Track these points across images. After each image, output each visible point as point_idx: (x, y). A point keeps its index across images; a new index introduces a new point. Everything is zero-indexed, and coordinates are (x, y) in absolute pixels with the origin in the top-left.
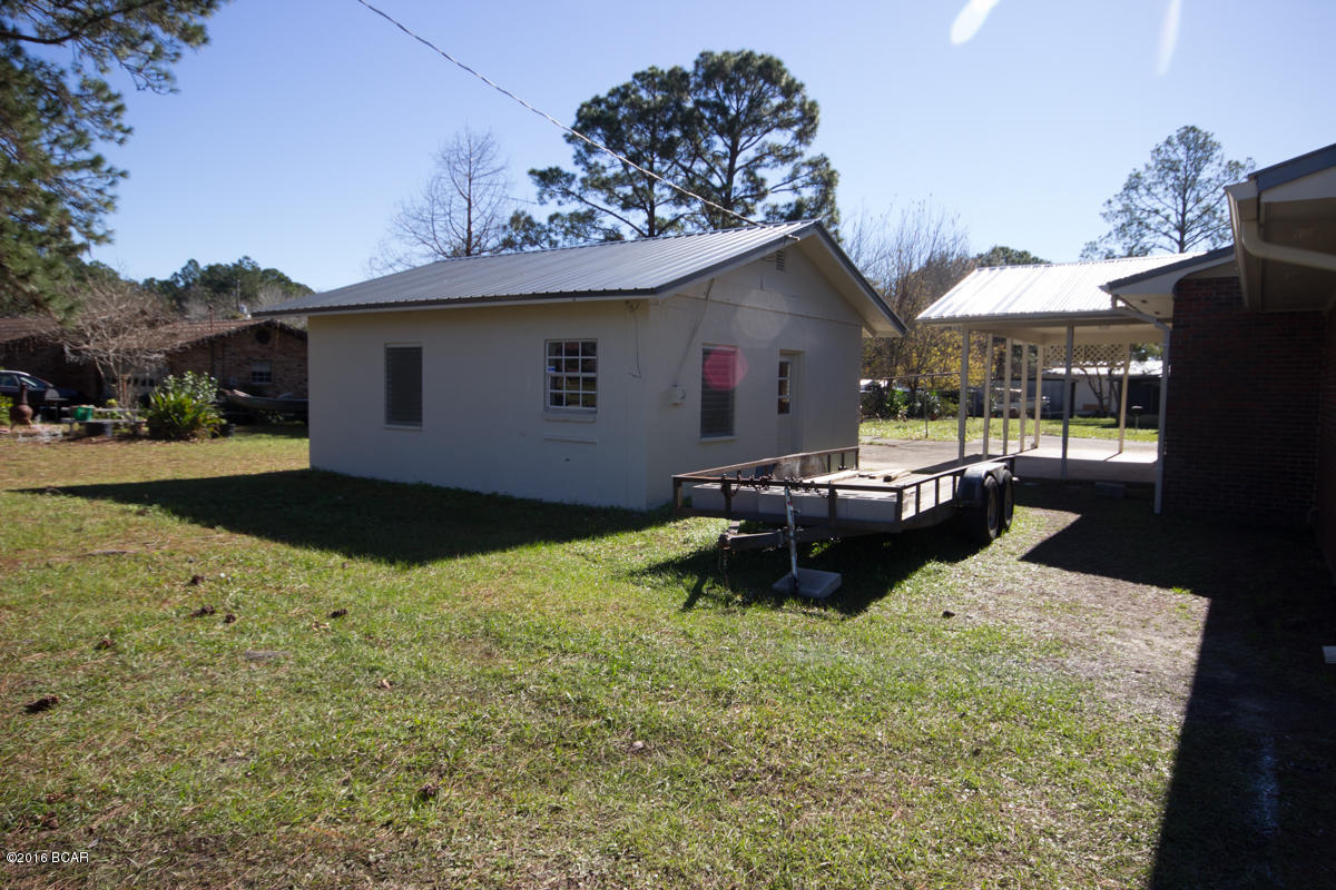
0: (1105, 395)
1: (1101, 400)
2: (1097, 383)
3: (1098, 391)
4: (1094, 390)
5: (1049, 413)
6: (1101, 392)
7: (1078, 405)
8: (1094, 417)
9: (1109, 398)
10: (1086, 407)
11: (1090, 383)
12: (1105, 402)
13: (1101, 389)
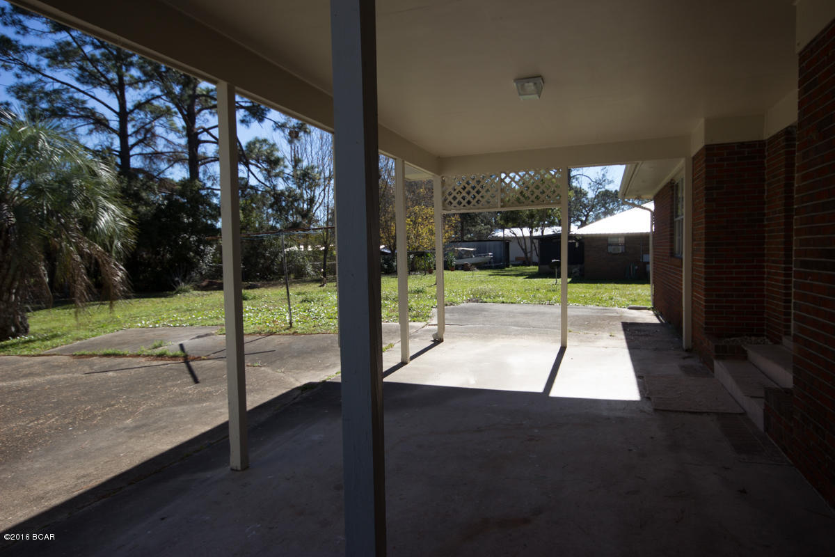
0: (529, 250)
1: (526, 254)
2: (523, 242)
3: (524, 247)
4: (521, 247)
5: (493, 265)
6: (526, 249)
7: (512, 258)
8: (522, 265)
9: (531, 252)
10: (517, 259)
11: (518, 242)
12: (529, 255)
13: (526, 246)
